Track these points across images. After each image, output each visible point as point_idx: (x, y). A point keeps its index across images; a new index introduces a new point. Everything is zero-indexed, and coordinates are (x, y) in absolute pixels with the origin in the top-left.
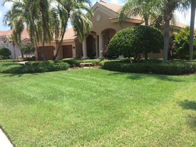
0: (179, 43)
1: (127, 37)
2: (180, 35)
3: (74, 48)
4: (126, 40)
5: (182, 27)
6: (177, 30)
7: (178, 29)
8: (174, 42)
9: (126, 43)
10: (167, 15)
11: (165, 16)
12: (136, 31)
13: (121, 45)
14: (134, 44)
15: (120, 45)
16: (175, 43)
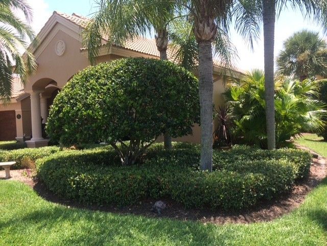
0: (241, 106)
1: (92, 89)
2: (242, 90)
3: (19, 117)
4: (87, 98)
5: (244, 73)
6: (236, 79)
7: (238, 77)
8: (231, 104)
9: (88, 106)
10: (201, 25)
11: (198, 27)
12: (120, 69)
13: (72, 112)
14: (110, 108)
15: (68, 112)
16: (233, 106)
